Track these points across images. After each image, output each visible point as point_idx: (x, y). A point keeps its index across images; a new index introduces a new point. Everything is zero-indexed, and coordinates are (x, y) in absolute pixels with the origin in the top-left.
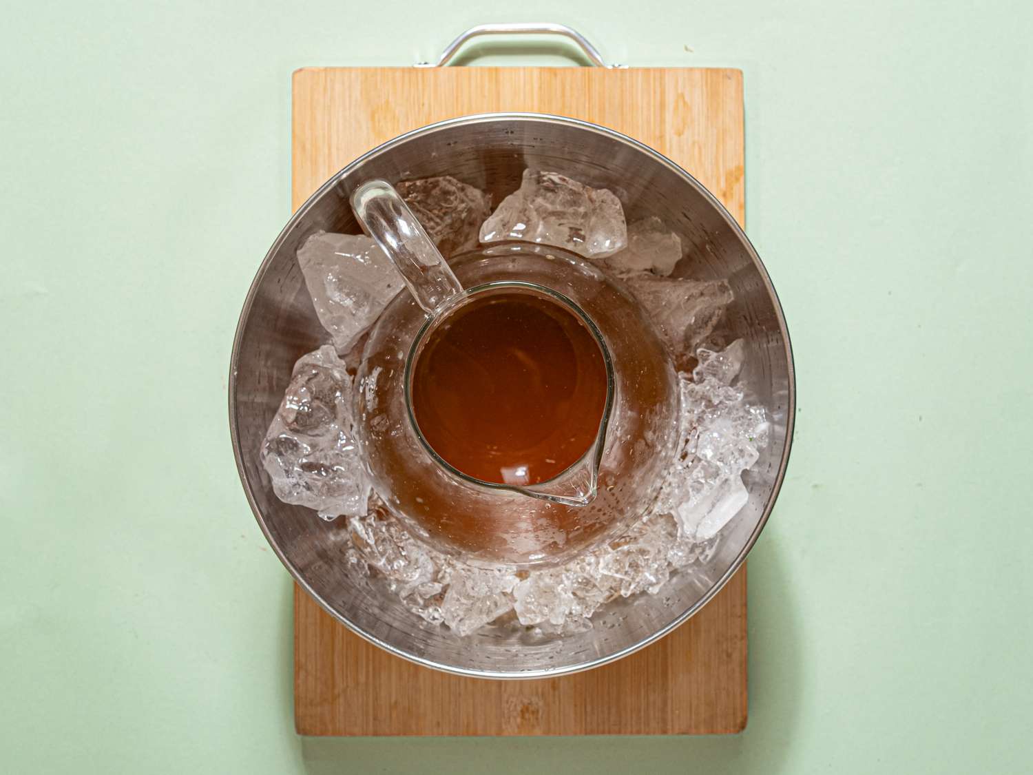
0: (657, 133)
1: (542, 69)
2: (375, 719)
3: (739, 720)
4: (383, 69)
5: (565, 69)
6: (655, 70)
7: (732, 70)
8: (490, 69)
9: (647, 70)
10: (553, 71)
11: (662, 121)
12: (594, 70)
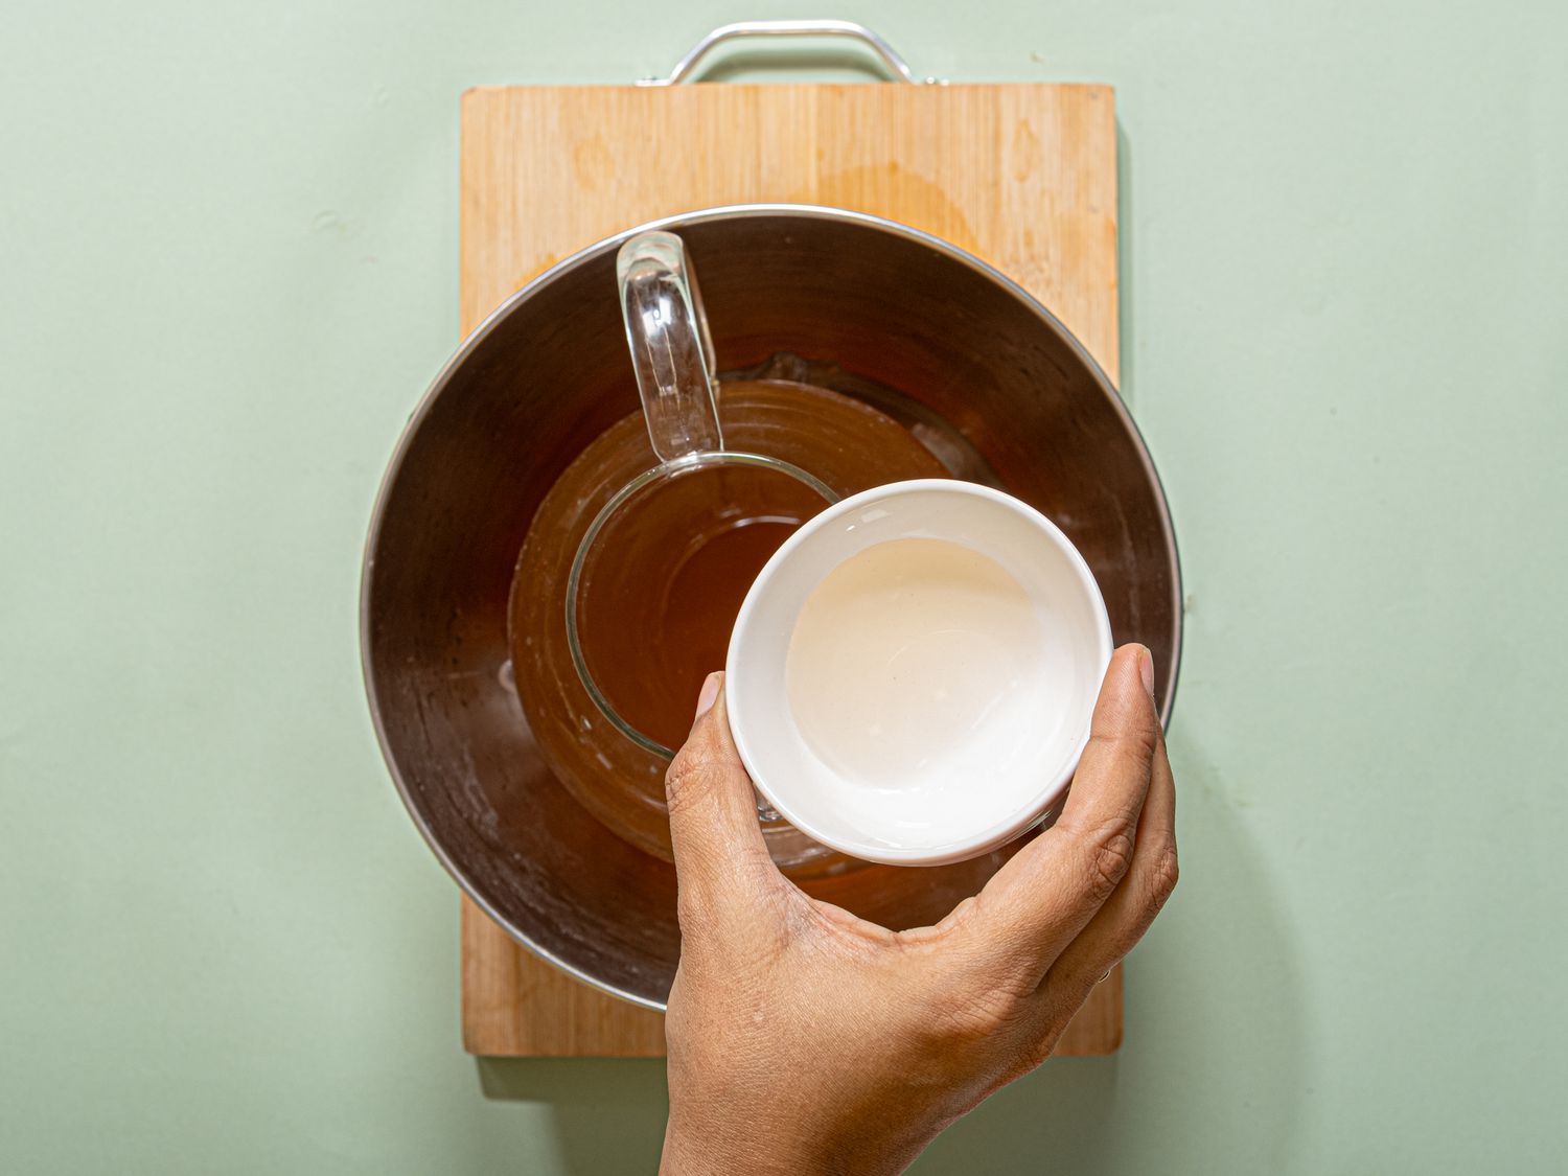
0: (990, 177)
1: (822, 87)
2: (579, 1029)
3: (1111, 1036)
4: (592, 89)
5: (855, 86)
6: (987, 86)
7: (1100, 87)
8: (746, 88)
9: (975, 88)
10: (838, 90)
11: (997, 161)
12: (896, 86)
